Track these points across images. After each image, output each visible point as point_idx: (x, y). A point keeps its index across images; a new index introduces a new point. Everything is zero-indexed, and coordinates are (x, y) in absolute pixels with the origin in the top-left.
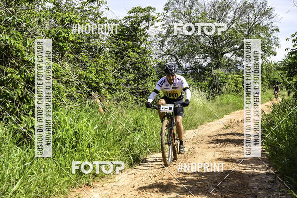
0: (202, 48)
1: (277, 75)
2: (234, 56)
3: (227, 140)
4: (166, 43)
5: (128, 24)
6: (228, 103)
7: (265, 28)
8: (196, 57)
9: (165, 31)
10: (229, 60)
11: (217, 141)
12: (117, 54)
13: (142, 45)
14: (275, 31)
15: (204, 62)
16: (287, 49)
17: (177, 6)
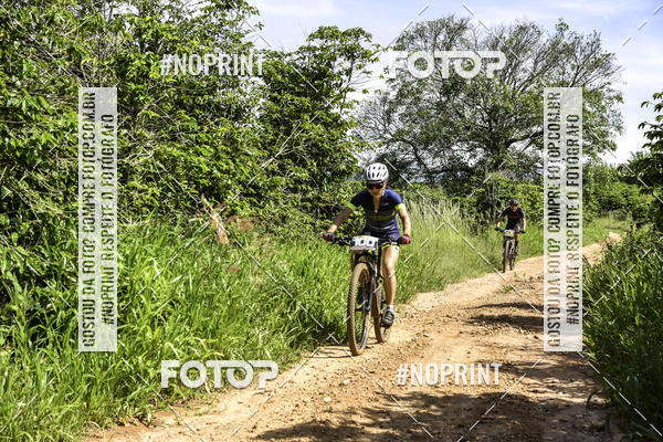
0: (468, 128)
1: (617, 190)
2: (530, 148)
4: (396, 116)
5: (308, 62)
7: (594, 95)
8: (455, 148)
9: (395, 93)
10: (520, 155)
14: (615, 101)
15: (469, 156)
16: (643, 125)
17: (419, 43)
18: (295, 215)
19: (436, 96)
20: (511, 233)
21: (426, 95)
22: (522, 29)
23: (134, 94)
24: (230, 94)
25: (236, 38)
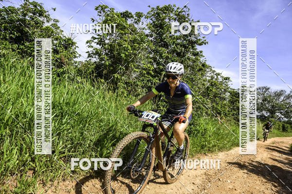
0: (267, 109)
2: (280, 115)
3: (274, 150)
6: (274, 133)
8: (263, 112)
11: (269, 148)
12: (231, 102)
18: (233, 120)
19: (261, 101)
22: (282, 91)
23: (209, 93)
24: (224, 95)
25: (227, 86)
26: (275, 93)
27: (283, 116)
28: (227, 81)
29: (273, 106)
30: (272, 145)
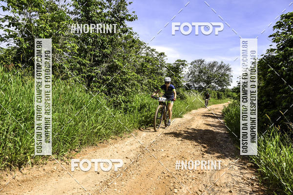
0: (203, 80)
1: (230, 93)
3: (209, 116)
4: (190, 77)
5: (175, 66)
7: (228, 75)
8: (201, 83)
9: (190, 72)
10: (213, 86)
11: (204, 116)
13: (179, 75)
14: (231, 77)
15: (203, 85)
17: (195, 64)
19: (198, 74)
20: (207, 100)
21: (196, 73)
22: (215, 62)
24: (161, 71)
26: (209, 65)
27: (217, 86)
28: (162, 56)
29: (208, 77)
30: (208, 112)
